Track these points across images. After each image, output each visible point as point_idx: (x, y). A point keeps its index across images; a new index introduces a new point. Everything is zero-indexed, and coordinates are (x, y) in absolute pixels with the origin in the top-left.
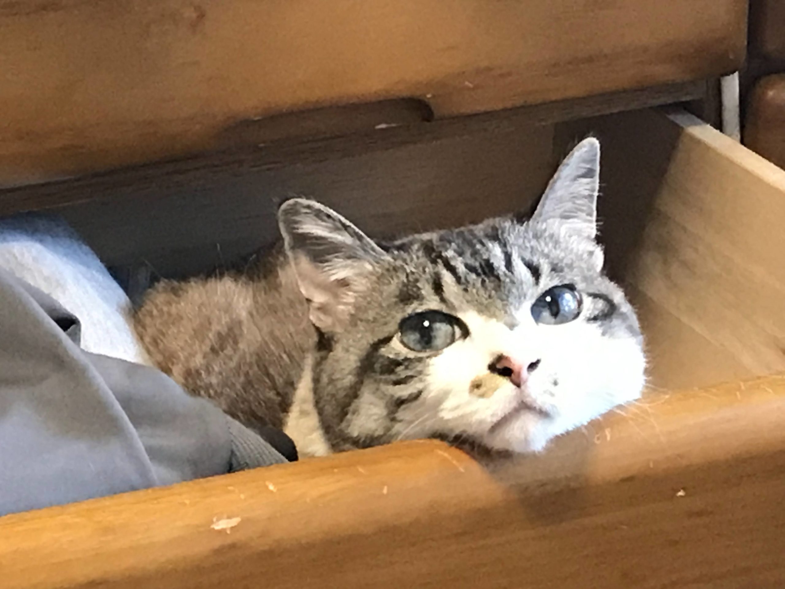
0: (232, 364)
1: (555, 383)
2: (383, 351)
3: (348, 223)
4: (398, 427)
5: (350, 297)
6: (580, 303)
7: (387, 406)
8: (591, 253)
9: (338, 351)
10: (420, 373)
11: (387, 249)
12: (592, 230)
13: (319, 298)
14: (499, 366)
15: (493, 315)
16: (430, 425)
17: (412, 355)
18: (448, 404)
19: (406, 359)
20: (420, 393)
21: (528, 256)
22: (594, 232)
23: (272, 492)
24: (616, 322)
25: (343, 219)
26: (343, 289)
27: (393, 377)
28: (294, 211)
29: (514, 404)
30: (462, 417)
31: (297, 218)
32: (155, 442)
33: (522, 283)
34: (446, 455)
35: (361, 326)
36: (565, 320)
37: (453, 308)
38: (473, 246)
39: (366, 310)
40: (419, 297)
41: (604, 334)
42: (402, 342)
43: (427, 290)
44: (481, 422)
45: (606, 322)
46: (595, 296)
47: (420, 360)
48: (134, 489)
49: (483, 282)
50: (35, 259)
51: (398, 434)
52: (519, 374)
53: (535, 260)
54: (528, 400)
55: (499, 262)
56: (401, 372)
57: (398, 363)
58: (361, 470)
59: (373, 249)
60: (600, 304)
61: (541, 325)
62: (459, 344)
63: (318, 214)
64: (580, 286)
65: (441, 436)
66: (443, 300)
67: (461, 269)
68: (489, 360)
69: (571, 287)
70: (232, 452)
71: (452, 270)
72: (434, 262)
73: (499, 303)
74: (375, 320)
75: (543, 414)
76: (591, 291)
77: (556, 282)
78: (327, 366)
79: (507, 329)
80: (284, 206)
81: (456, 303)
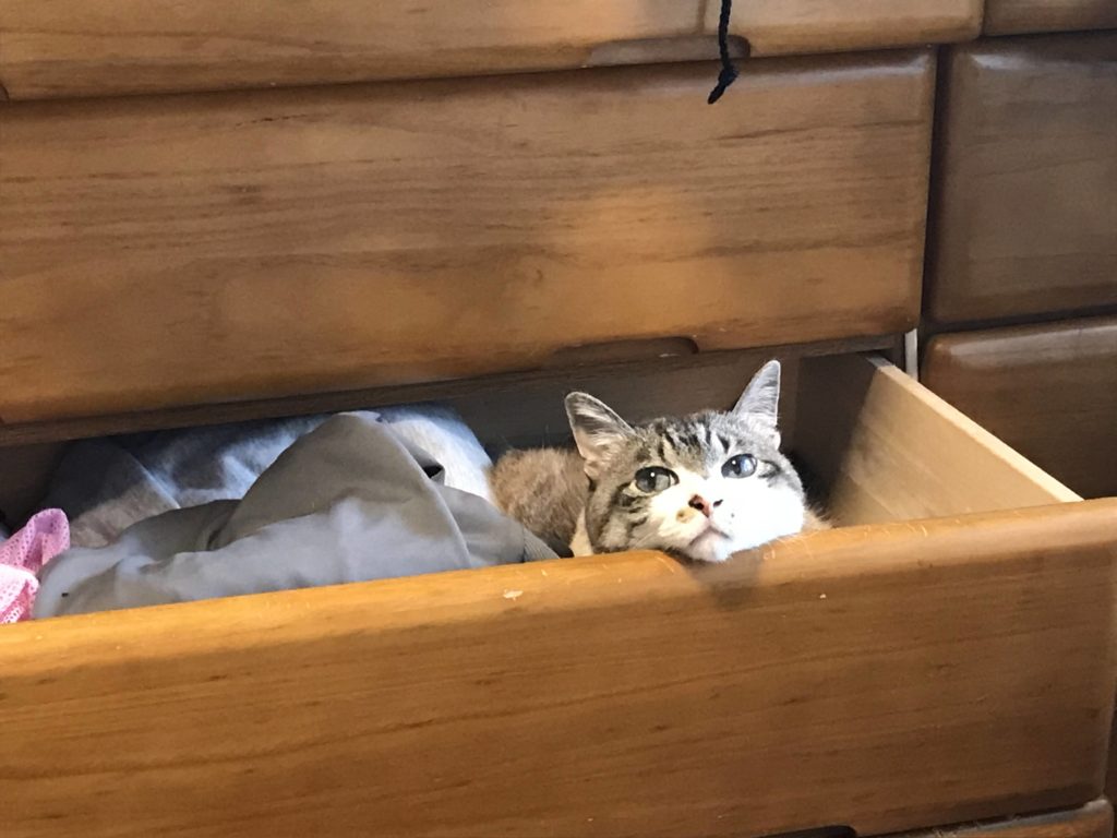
0: (546, 503)
1: (733, 516)
2: (625, 491)
3: (609, 409)
4: (632, 541)
5: (608, 456)
6: (755, 467)
7: (626, 528)
8: (773, 437)
9: (598, 492)
10: (646, 506)
11: (633, 426)
12: (774, 421)
13: (591, 457)
14: (695, 502)
15: (694, 470)
16: (653, 541)
17: (642, 494)
18: (662, 527)
19: (639, 497)
20: (645, 519)
21: (722, 434)
22: (775, 423)
23: (543, 576)
24: (780, 479)
25: (606, 406)
26: (604, 452)
27: (629, 509)
28: (575, 400)
29: (705, 528)
30: (672, 535)
31: (577, 405)
32: (476, 542)
33: (715, 451)
34: (662, 560)
35: (613, 476)
36: (744, 476)
37: (670, 465)
38: (686, 425)
39: (617, 466)
40: (648, 458)
41: (770, 486)
42: (637, 485)
43: (653, 453)
44: (683, 539)
45: (773, 480)
46: (766, 462)
47: (646, 497)
48: (457, 569)
49: (690, 450)
50: (427, 432)
51: (633, 545)
52: (708, 509)
53: (727, 437)
54: (714, 526)
55: (702, 437)
56: (635, 505)
57: (633, 499)
58: (605, 566)
59: (624, 426)
60: (769, 467)
61: (727, 478)
62: (673, 488)
63: (590, 402)
64: (756, 455)
65: (659, 548)
66: (664, 460)
67: (676, 440)
68: (689, 498)
69: (749, 456)
70: (525, 552)
71: (670, 440)
72: (661, 435)
73: (699, 463)
74: (622, 472)
75: (725, 536)
76: (765, 458)
77: (739, 452)
78: (593, 500)
79: (702, 479)
80: (569, 396)
81: (672, 462)
